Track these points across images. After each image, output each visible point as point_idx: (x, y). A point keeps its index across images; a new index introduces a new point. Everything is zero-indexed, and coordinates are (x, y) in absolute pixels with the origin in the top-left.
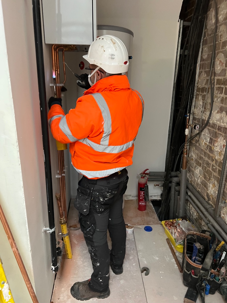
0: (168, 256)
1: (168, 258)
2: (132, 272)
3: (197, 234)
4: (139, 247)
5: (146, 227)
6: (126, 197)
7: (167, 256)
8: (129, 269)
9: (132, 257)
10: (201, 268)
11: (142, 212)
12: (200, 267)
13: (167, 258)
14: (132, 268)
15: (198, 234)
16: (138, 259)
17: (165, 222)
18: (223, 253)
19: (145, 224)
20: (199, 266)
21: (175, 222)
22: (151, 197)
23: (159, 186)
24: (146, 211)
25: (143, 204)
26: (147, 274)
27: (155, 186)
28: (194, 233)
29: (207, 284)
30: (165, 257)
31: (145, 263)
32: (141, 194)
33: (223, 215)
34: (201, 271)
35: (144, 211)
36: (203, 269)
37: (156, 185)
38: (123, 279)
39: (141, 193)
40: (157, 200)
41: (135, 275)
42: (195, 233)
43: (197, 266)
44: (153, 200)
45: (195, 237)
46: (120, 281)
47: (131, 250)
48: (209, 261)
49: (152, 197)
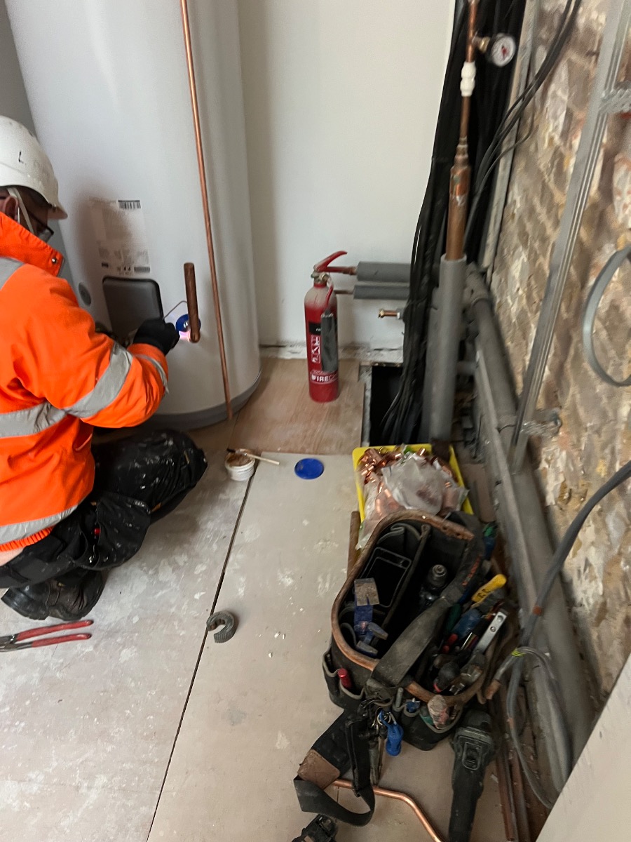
0: (331, 579)
1: (327, 585)
2: (176, 623)
3: (431, 520)
4: (247, 533)
5: (304, 461)
6: (290, 349)
7: (329, 577)
8: (173, 610)
9: (204, 568)
10: (372, 670)
11: (322, 404)
12: (369, 665)
13: (325, 581)
14: (185, 607)
15: (436, 523)
16: (223, 574)
17: (363, 454)
18: (493, 617)
19: (307, 450)
20: (364, 663)
21: (398, 459)
22: (377, 352)
23: (396, 316)
24: (334, 403)
25: (321, 379)
26: (222, 638)
27: (382, 317)
28: (421, 517)
29: (392, 722)
30: (320, 580)
31: (235, 594)
32: (314, 348)
33: (547, 466)
34: (371, 683)
35: (327, 405)
36: (376, 676)
37: (385, 311)
38: (136, 645)
39: (314, 342)
40: (394, 364)
41: (183, 633)
42: (424, 517)
43: (357, 660)
44: (380, 364)
45: (420, 533)
46: (120, 651)
47: (213, 540)
48: (407, 649)
49: (382, 352)
